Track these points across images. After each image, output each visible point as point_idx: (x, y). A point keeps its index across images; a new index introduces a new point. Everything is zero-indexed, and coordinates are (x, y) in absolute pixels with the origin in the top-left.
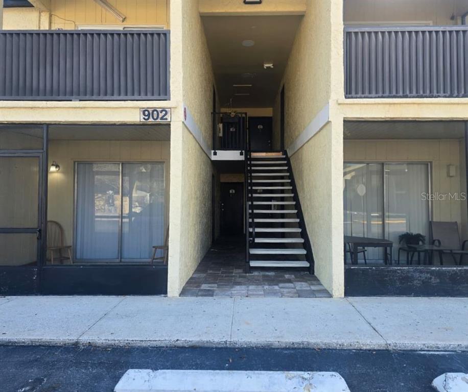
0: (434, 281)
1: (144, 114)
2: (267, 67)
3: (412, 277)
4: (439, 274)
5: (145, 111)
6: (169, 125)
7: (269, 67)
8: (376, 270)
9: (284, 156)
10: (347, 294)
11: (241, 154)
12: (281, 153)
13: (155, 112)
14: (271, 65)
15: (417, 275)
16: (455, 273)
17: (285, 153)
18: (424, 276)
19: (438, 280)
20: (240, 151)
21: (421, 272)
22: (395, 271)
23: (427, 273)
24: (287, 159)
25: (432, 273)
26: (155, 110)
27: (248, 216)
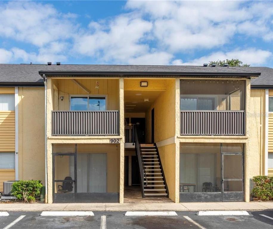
0: (209, 197)
1: (111, 141)
2: (146, 101)
3: (202, 196)
4: (210, 195)
5: (111, 140)
6: (120, 144)
7: (147, 101)
8: (190, 193)
9: (155, 146)
10: (180, 202)
11: (133, 145)
12: (153, 144)
13: (115, 140)
14: (148, 100)
15: (203, 195)
16: (216, 195)
17: (155, 145)
18: (206, 195)
19: (210, 197)
20: (133, 143)
21: (205, 194)
22: (196, 194)
23: (207, 194)
24: (156, 148)
25: (208, 194)
26: (115, 139)
27: (144, 176)
